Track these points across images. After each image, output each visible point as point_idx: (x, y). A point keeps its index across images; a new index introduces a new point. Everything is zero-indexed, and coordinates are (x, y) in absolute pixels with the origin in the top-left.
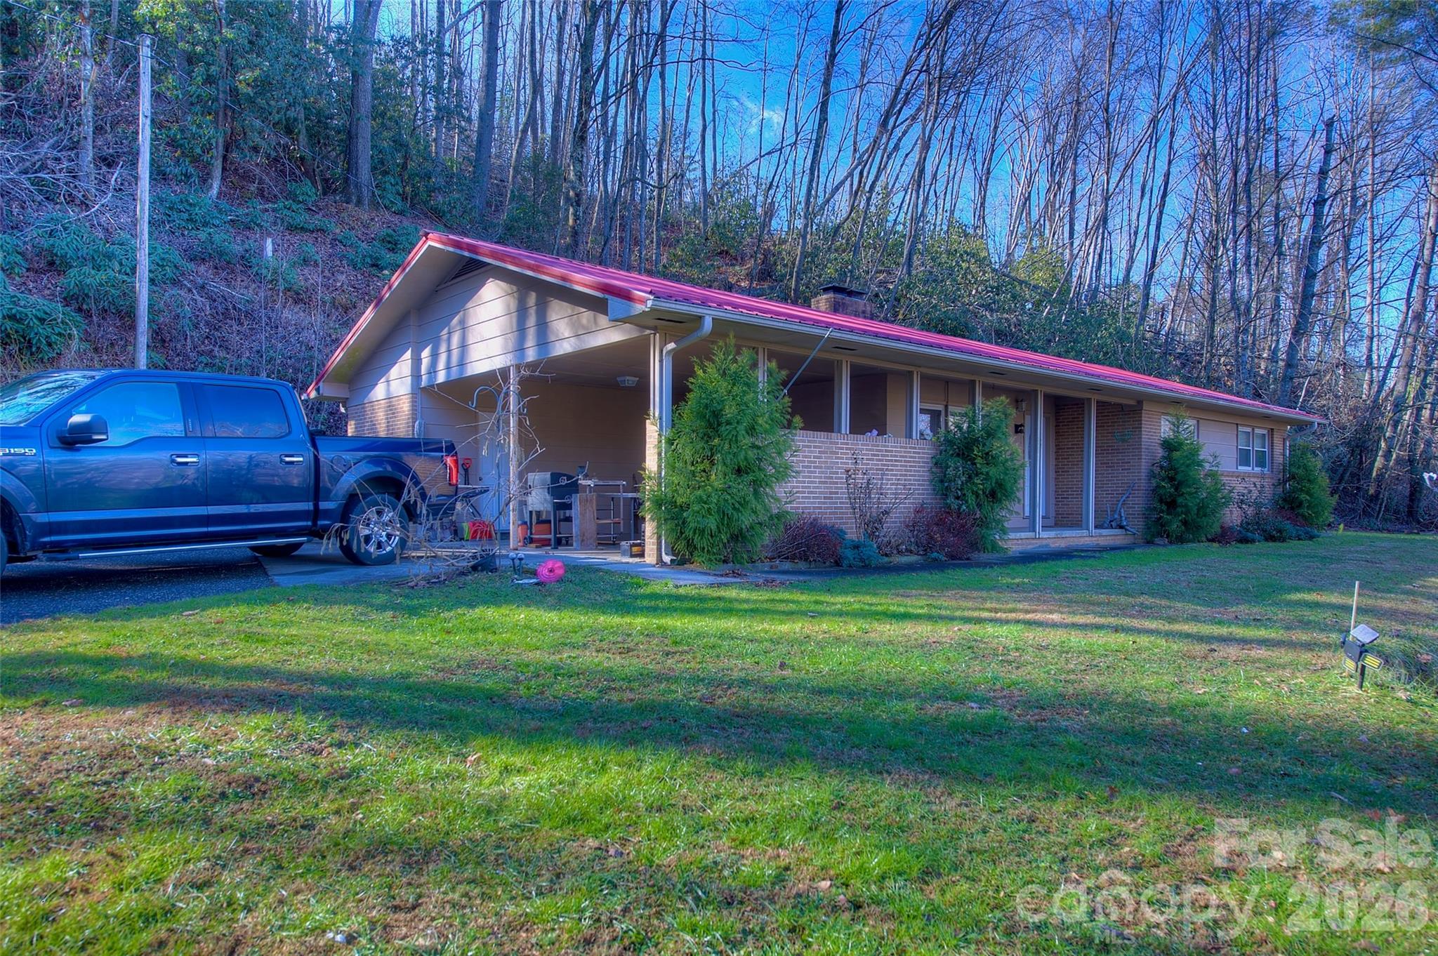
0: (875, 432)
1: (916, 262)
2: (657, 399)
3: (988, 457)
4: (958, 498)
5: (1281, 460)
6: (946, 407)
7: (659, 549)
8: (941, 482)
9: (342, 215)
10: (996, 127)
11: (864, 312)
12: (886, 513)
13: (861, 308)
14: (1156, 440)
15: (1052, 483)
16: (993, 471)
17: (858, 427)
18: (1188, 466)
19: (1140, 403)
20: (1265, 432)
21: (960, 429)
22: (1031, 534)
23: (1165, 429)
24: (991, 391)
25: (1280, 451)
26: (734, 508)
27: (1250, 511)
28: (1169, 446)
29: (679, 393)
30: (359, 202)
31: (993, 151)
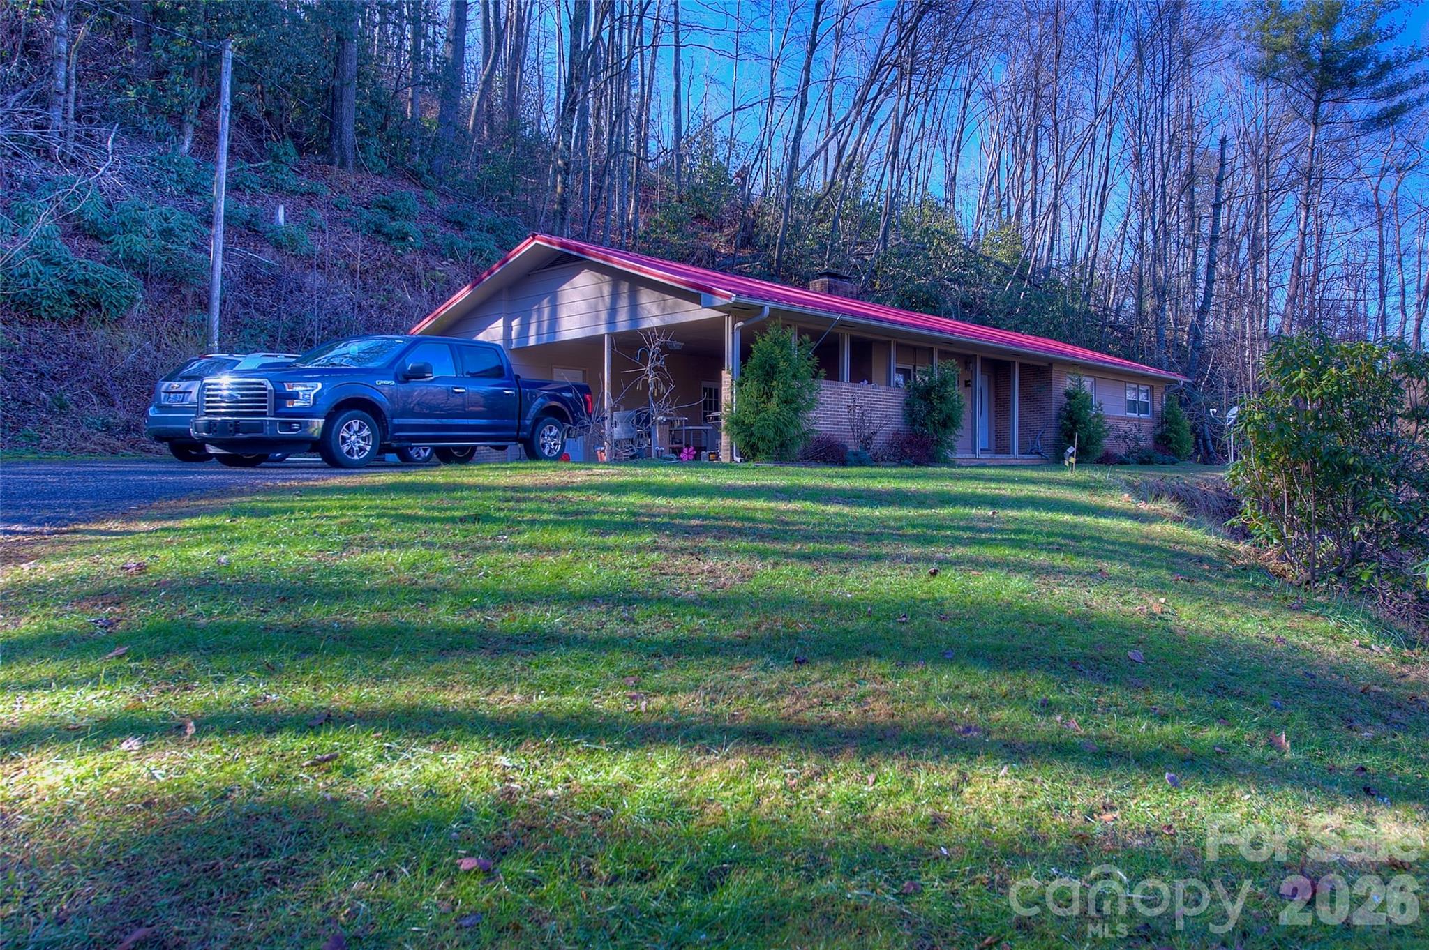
0: (866, 382)
1: (891, 236)
2: (730, 355)
3: (942, 398)
4: (922, 425)
5: (1160, 409)
6: (915, 367)
7: (732, 454)
8: (910, 415)
9: (329, 177)
10: (965, 108)
11: (851, 293)
12: (875, 433)
13: (849, 290)
14: (1062, 391)
15: (993, 423)
16: (944, 407)
17: (855, 378)
18: (1080, 409)
19: (1051, 365)
20: (1148, 388)
21: (924, 380)
22: (973, 456)
23: (1069, 385)
24: (944, 355)
25: (1160, 400)
26: (785, 425)
27: (1132, 444)
28: (1070, 395)
29: (745, 354)
30: (343, 165)
31: (962, 129)
